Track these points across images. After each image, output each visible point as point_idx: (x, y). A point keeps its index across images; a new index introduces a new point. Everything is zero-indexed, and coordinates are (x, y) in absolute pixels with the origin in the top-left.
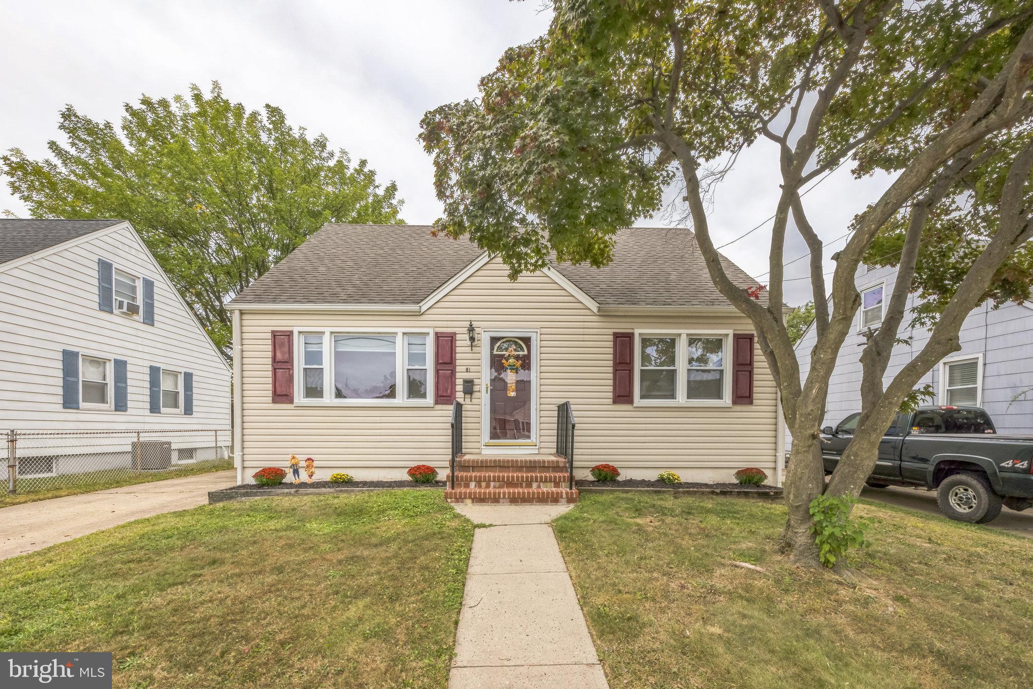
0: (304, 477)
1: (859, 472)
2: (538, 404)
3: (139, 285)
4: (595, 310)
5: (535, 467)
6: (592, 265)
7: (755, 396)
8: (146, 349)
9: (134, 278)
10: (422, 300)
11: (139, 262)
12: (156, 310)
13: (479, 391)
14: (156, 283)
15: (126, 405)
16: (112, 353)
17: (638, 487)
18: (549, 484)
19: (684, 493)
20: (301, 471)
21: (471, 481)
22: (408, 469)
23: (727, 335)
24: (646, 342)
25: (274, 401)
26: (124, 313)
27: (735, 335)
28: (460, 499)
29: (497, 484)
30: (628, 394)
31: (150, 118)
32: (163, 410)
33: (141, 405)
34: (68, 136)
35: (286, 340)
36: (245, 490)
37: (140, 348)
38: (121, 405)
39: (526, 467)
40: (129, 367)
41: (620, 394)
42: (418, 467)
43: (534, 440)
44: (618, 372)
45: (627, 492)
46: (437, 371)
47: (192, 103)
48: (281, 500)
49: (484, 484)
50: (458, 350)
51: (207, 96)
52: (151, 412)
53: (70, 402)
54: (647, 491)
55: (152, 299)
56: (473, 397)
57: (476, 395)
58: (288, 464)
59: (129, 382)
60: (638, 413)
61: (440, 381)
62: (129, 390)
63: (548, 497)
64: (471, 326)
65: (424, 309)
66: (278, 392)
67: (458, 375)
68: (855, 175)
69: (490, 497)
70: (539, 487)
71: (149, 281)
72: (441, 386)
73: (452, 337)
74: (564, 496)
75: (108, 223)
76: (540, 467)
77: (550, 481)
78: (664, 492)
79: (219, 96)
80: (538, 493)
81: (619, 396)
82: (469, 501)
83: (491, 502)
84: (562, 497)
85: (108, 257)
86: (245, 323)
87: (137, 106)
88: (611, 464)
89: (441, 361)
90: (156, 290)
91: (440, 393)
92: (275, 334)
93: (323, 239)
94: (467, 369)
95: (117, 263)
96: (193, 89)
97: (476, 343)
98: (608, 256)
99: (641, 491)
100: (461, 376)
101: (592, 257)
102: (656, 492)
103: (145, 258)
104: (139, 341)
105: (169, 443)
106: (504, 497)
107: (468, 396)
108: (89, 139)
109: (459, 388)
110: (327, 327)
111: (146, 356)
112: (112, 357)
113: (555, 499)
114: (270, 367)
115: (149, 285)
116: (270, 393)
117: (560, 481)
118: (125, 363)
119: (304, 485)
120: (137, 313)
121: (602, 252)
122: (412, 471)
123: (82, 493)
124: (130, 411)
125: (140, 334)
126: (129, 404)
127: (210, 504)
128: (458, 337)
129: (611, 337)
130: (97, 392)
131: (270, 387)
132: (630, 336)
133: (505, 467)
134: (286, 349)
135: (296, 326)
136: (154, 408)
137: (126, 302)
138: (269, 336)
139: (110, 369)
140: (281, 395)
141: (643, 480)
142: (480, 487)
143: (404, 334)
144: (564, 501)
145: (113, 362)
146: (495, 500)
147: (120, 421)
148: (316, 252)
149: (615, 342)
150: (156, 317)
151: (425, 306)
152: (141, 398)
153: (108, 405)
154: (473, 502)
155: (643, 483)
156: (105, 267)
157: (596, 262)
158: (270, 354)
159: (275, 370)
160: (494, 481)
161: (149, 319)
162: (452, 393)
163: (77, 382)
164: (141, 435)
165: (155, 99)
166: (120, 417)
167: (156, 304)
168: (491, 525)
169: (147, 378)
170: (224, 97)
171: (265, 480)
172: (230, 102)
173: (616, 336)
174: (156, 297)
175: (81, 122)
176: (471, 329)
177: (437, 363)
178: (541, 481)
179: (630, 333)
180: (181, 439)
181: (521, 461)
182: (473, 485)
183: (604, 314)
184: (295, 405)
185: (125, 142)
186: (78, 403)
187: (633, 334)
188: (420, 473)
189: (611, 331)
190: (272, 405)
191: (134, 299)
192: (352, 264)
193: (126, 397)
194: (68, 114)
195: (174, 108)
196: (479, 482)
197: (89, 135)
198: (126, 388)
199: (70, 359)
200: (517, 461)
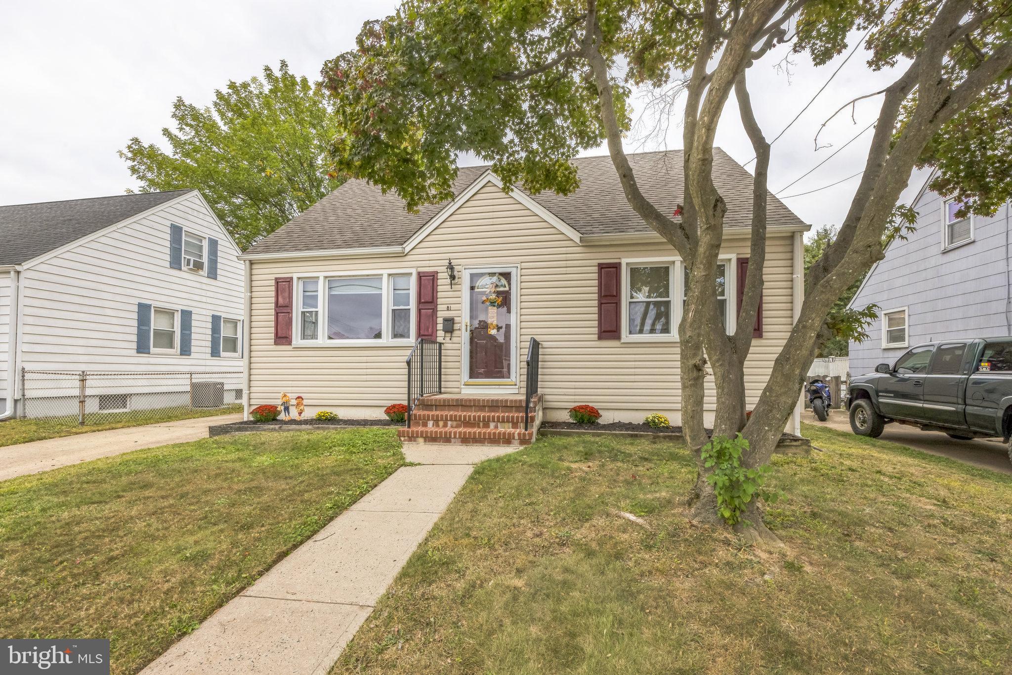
0: (294, 414)
1: (774, 411)
2: (518, 342)
3: (205, 244)
4: (578, 241)
5: (498, 407)
6: (558, 193)
7: (765, 328)
8: (209, 300)
9: (200, 239)
10: (405, 242)
11: (205, 224)
12: (219, 266)
13: (459, 329)
14: (220, 242)
15: (190, 351)
16: (179, 305)
17: (615, 430)
18: (506, 425)
19: (665, 437)
20: (292, 409)
21: (428, 419)
22: (385, 408)
23: (730, 260)
24: (635, 272)
25: (276, 343)
26: (191, 269)
27: (739, 260)
28: (412, 438)
29: (455, 423)
30: (614, 329)
31: (234, 99)
32: (223, 354)
33: (203, 350)
34: (178, 122)
35: (287, 286)
36: (242, 426)
37: (204, 299)
38: (186, 350)
39: (489, 406)
40: (194, 317)
41: (606, 330)
42: (394, 406)
43: (514, 380)
44: (603, 305)
45: (599, 435)
46: (419, 311)
47: (264, 82)
48: (268, 435)
49: (441, 423)
50: (440, 288)
51: (278, 74)
52: (212, 356)
53: (142, 347)
54: (622, 435)
55: (216, 256)
56: (453, 335)
57: (456, 333)
58: (279, 402)
59: (193, 329)
60: (626, 349)
61: (422, 321)
62: (193, 336)
63: (499, 438)
64: (450, 264)
65: (407, 250)
66: (279, 335)
67: (439, 314)
68: (873, 67)
69: (441, 437)
70: (496, 427)
71: (214, 240)
72: (422, 325)
73: (433, 277)
74: (516, 437)
75: (181, 192)
76: (503, 407)
77: (508, 422)
78: (641, 436)
79: (286, 72)
80: (494, 433)
81: (604, 332)
82: (421, 440)
83: (443, 442)
84: (514, 438)
85: (179, 222)
86: (254, 272)
87: (225, 91)
88: (591, 405)
89: (423, 301)
90: (219, 248)
91: (422, 333)
92: (278, 281)
93: (344, 191)
94: (448, 307)
95: (187, 226)
96: (266, 70)
97: (456, 280)
98: (575, 182)
99: (616, 435)
100: (442, 314)
101: (557, 184)
102: (632, 436)
103: (211, 220)
104: (203, 293)
105: (222, 384)
106: (455, 437)
107: (448, 335)
108: (193, 123)
109: (440, 327)
110: (321, 272)
111: (209, 307)
112: (180, 308)
113: (507, 440)
114: (273, 312)
115: (213, 244)
116: (273, 336)
117: (517, 422)
118: (190, 313)
119: (293, 422)
120: (202, 269)
121: (568, 179)
122: (389, 410)
123: (134, 426)
124: (193, 355)
125: (204, 287)
126: (193, 349)
127: (210, 437)
128: (440, 276)
129: (596, 269)
130: (165, 339)
131: (273, 330)
132: (617, 267)
133: (467, 406)
134: (287, 294)
135: (296, 272)
136: (215, 353)
137: (192, 259)
138: (273, 283)
139: (178, 318)
140: (282, 337)
141: (630, 424)
142: (438, 426)
143: (389, 275)
144: (516, 442)
145: (180, 312)
146: (447, 439)
147: (184, 364)
148: (334, 203)
149: (600, 273)
150: (219, 272)
151: (408, 247)
152: (204, 343)
153: (175, 350)
154: (425, 441)
155: (629, 426)
156: (176, 231)
157: (563, 190)
158: (273, 300)
159: (277, 314)
160: (451, 420)
161: (213, 274)
162: (432, 332)
163: (149, 331)
164: (193, 376)
165: (238, 83)
166: (185, 360)
167: (219, 260)
168: (419, 464)
169: (210, 326)
170: (290, 73)
171: (258, 416)
172: (295, 76)
173: (601, 267)
174: (219, 254)
175: (187, 110)
176: (451, 267)
177: (419, 302)
178: (498, 421)
179: (616, 263)
180: (234, 381)
181: (484, 400)
182: (430, 423)
183: (587, 244)
184: (293, 346)
185: (221, 123)
186: (149, 349)
187: (620, 264)
188: (394, 412)
189: (596, 262)
190: (274, 346)
191: (201, 256)
192: (359, 211)
193: (190, 342)
194: (179, 104)
195: (253, 88)
196: (436, 421)
197: (193, 120)
198: (190, 335)
199: (144, 310)
200: (479, 400)
